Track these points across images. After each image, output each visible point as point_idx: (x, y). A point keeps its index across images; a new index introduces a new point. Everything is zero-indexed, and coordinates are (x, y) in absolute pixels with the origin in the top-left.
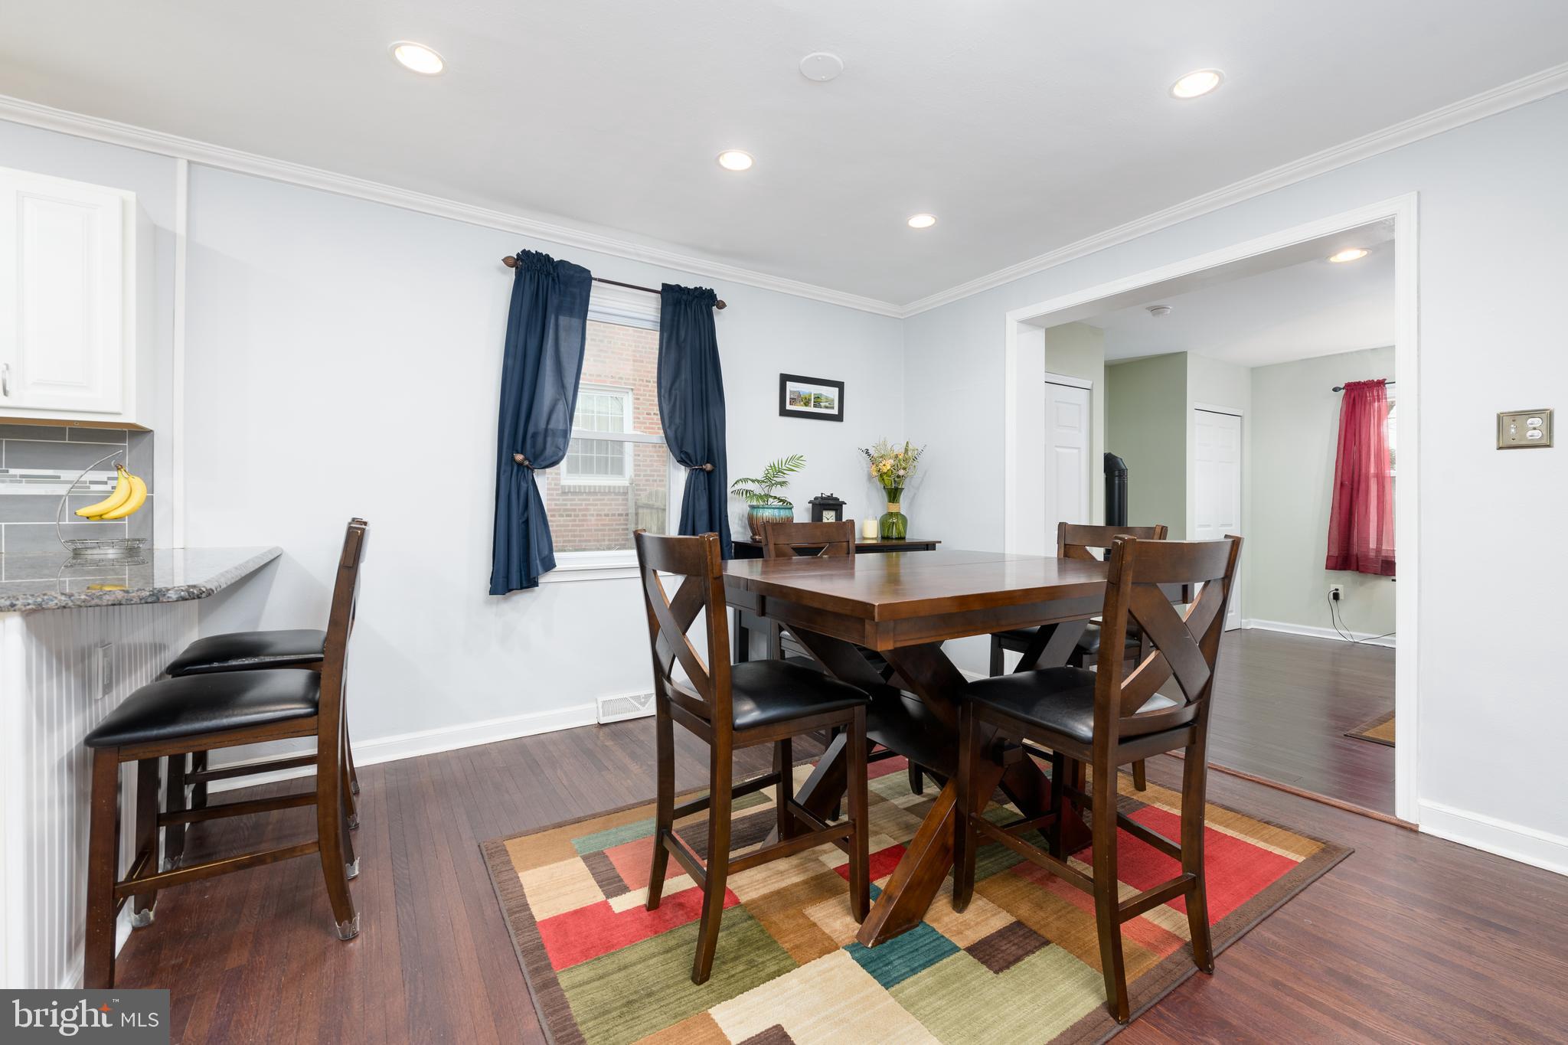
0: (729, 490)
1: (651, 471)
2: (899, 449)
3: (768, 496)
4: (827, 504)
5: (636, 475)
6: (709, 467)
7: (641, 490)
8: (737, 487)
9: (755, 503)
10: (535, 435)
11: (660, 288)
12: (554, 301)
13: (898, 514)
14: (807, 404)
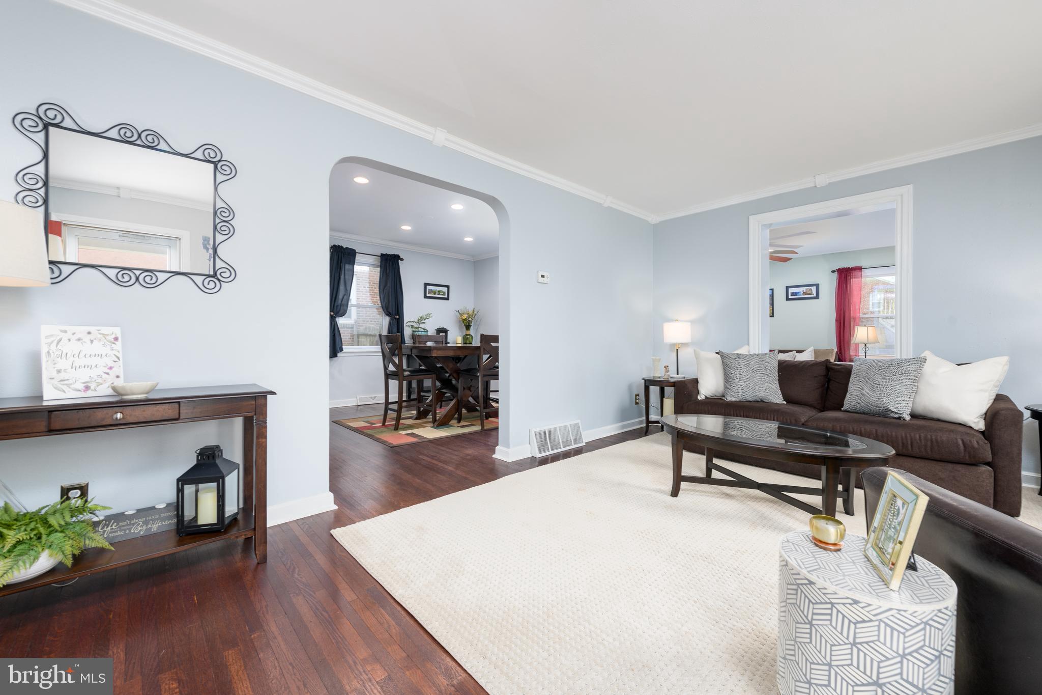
0: (405, 325)
1: (366, 316)
2: (470, 312)
3: (419, 327)
4: (442, 331)
5: (358, 318)
6: (397, 317)
7: (361, 326)
8: (407, 324)
9: (414, 330)
10: (337, 306)
11: (380, 255)
12: (343, 261)
13: (469, 335)
14: (435, 294)
